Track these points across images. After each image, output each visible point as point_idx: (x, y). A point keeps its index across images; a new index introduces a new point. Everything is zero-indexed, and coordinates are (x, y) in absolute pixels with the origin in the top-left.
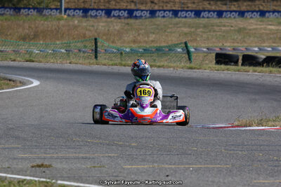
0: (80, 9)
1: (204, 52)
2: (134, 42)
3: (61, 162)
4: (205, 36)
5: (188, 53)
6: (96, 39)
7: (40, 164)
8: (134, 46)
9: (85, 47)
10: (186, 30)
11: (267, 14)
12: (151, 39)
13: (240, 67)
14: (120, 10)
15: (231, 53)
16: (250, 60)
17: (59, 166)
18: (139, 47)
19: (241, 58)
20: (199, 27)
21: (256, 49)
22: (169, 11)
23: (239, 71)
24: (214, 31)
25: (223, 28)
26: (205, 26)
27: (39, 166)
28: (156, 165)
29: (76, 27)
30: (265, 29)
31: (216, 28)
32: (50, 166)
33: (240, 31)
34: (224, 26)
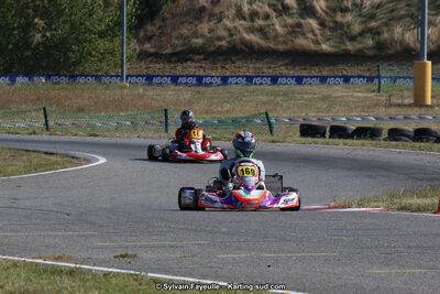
0: (143, 77)
1: (286, 123)
2: (207, 112)
3: (146, 252)
4: (285, 104)
5: (270, 124)
6: (166, 110)
7: (124, 253)
8: (208, 117)
9: (153, 118)
10: (264, 98)
11: (352, 80)
12: (225, 109)
13: (327, 140)
14: (187, 76)
15: (316, 124)
16: (339, 132)
17: (145, 256)
18: (214, 118)
19: (328, 129)
20: (279, 95)
21: (344, 119)
22: (243, 77)
23: (327, 144)
24: (295, 99)
25: (305, 96)
26: (285, 94)
27: (122, 256)
28: (253, 253)
29: (141, 96)
30: (352, 96)
31: (298, 96)
32: (135, 256)
33: (324, 99)
34: (306, 93)
